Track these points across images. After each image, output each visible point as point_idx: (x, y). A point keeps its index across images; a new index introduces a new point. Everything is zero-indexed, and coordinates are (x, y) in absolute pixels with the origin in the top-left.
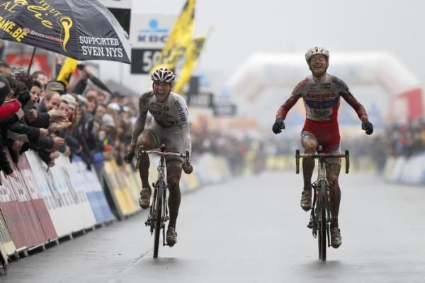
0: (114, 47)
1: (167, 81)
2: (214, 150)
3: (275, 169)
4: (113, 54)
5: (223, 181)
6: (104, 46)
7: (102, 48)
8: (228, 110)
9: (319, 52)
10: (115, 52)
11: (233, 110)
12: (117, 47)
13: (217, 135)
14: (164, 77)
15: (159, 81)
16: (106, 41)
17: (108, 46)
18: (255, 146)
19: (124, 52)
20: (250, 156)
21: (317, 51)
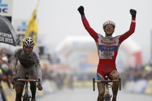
0: (9, 38)
1: (31, 46)
2: (50, 79)
3: (78, 87)
4: (8, 41)
5: (54, 92)
6: (5, 37)
7: (4, 38)
8: (56, 61)
9: (111, 23)
10: (9, 40)
11: (58, 61)
12: (11, 38)
13: (52, 72)
14: (30, 44)
15: (27, 46)
16: (6, 35)
17: (7, 38)
18: (68, 77)
19: (13, 41)
20: (66, 81)
21: (110, 23)
